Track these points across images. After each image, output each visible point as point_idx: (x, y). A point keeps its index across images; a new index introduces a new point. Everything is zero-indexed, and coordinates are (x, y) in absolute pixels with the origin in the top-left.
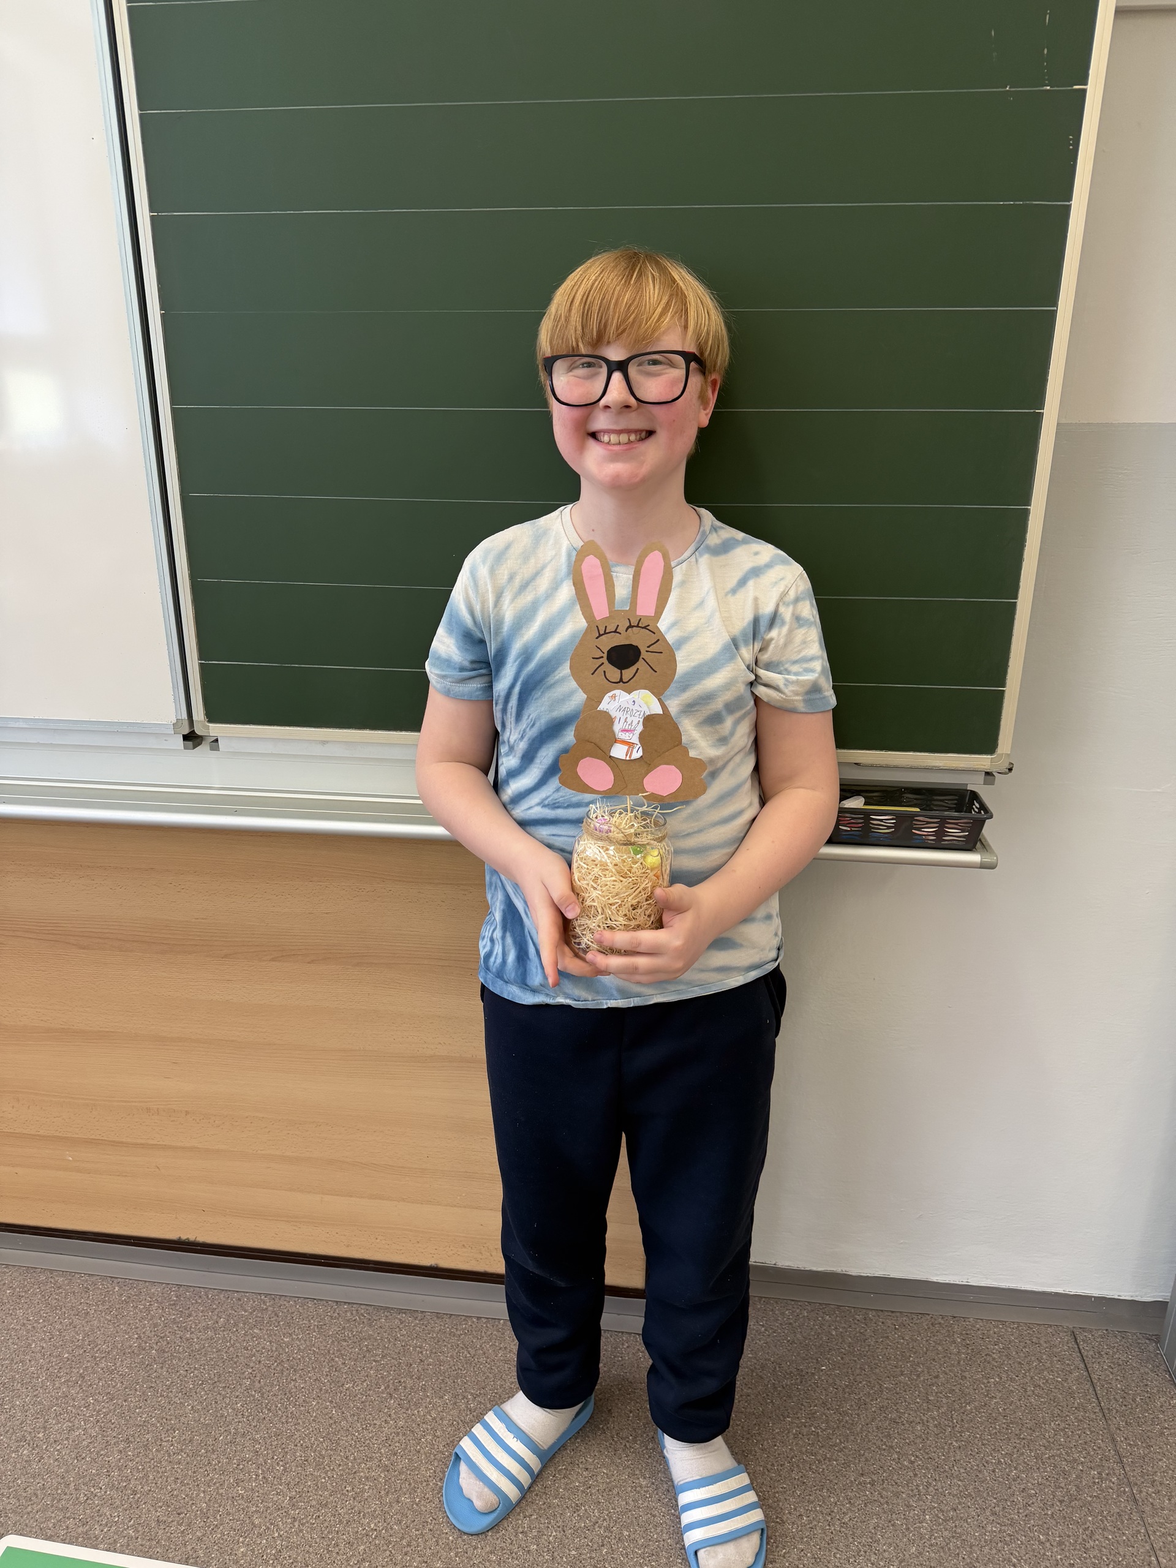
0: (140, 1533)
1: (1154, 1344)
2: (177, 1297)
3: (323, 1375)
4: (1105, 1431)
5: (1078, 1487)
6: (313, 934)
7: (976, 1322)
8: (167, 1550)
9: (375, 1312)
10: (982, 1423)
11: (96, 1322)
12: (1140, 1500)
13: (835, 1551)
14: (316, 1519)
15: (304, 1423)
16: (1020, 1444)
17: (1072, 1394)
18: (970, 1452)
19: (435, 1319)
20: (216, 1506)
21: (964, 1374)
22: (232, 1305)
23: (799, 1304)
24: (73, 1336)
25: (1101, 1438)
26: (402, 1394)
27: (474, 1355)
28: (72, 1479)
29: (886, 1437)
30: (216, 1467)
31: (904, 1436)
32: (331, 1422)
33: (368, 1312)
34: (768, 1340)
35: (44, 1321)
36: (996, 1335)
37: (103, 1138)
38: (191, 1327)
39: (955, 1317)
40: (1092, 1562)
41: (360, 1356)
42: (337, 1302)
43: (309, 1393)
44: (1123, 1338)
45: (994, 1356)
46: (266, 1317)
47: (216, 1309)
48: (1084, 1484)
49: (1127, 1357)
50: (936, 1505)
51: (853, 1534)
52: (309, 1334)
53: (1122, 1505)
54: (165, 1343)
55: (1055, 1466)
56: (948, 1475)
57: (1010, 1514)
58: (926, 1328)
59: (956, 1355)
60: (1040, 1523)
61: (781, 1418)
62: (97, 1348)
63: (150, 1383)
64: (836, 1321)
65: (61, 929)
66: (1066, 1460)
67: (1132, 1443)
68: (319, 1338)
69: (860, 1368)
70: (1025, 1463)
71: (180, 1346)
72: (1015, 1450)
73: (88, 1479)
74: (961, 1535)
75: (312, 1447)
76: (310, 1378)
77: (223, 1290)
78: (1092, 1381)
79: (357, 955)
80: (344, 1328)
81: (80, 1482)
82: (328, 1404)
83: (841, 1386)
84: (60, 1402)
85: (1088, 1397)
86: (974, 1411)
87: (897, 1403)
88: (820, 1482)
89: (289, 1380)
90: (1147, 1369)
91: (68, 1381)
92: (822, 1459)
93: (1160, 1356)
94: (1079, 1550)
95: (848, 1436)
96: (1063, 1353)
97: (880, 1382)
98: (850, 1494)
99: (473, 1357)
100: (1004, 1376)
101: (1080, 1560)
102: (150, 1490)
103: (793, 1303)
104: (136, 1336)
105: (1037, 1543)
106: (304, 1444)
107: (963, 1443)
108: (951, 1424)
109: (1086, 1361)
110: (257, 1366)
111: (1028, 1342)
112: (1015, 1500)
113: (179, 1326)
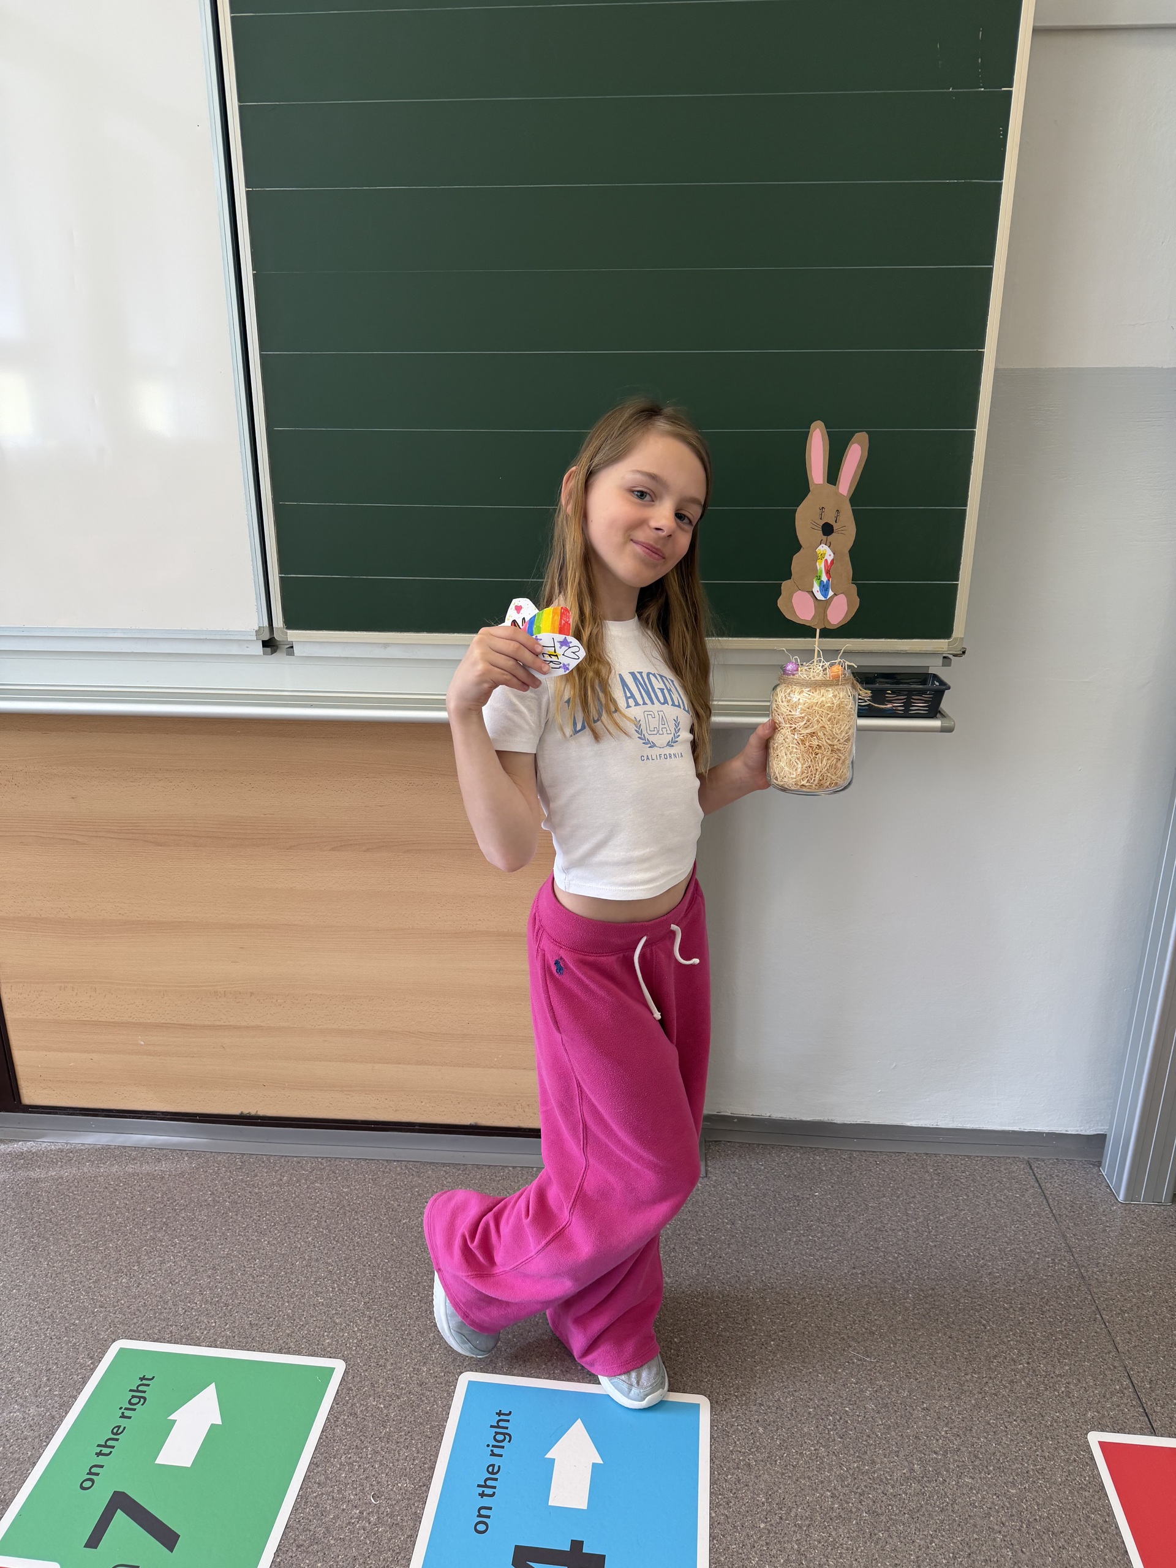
0: (236, 1333)
1: (1097, 1168)
2: (242, 1162)
3: (381, 1215)
4: (1057, 1230)
5: (1035, 1270)
6: (368, 825)
7: (945, 1157)
8: (262, 1344)
10: (953, 1228)
11: (171, 1184)
12: (1087, 1277)
13: (834, 1321)
14: (389, 1316)
15: (369, 1249)
16: (986, 1242)
17: (1028, 1206)
18: (944, 1249)
19: (476, 1169)
20: (300, 1311)
21: (936, 1194)
22: (293, 1167)
23: (793, 1148)
24: (152, 1195)
25: (1053, 1235)
28: (169, 1298)
29: (872, 1240)
30: (296, 1284)
32: (393, 1247)
34: (768, 1175)
35: (124, 1184)
36: (963, 1166)
37: (172, 1022)
38: (258, 1184)
39: (927, 1154)
40: (1048, 1321)
42: (387, 1161)
43: (371, 1228)
44: (1071, 1164)
45: (962, 1180)
46: (325, 1174)
47: (278, 1170)
48: (1040, 1267)
49: (1075, 1177)
52: (365, 1185)
53: (1072, 1281)
54: (237, 1197)
55: (1016, 1256)
57: (979, 1290)
59: (930, 1181)
60: (1005, 1295)
61: (784, 1231)
62: (176, 1203)
63: (228, 1227)
64: (825, 1160)
65: (139, 828)
66: (1024, 1251)
67: (1079, 1238)
68: (374, 1188)
69: (848, 1193)
70: (990, 1254)
71: (250, 1199)
72: (982, 1246)
73: (183, 1297)
74: (939, 1306)
75: (378, 1266)
76: (370, 1217)
77: (283, 1156)
78: (1045, 1196)
79: (407, 842)
80: (396, 1180)
81: (177, 1299)
82: (389, 1235)
83: (832, 1206)
84: (148, 1243)
85: (1042, 1207)
86: (946, 1220)
87: (881, 1217)
88: (819, 1274)
89: (352, 1219)
90: (1091, 1186)
91: (154, 1227)
93: (1101, 1176)
94: (1038, 1313)
96: (1020, 1176)
97: (866, 1202)
98: (844, 1282)
100: (971, 1195)
101: (1038, 1319)
102: (240, 1303)
103: (787, 1148)
104: (210, 1193)
105: (1002, 1309)
106: (372, 1265)
107: (938, 1243)
108: (927, 1230)
109: (1040, 1182)
110: (322, 1210)
111: (990, 1170)
113: (247, 1184)
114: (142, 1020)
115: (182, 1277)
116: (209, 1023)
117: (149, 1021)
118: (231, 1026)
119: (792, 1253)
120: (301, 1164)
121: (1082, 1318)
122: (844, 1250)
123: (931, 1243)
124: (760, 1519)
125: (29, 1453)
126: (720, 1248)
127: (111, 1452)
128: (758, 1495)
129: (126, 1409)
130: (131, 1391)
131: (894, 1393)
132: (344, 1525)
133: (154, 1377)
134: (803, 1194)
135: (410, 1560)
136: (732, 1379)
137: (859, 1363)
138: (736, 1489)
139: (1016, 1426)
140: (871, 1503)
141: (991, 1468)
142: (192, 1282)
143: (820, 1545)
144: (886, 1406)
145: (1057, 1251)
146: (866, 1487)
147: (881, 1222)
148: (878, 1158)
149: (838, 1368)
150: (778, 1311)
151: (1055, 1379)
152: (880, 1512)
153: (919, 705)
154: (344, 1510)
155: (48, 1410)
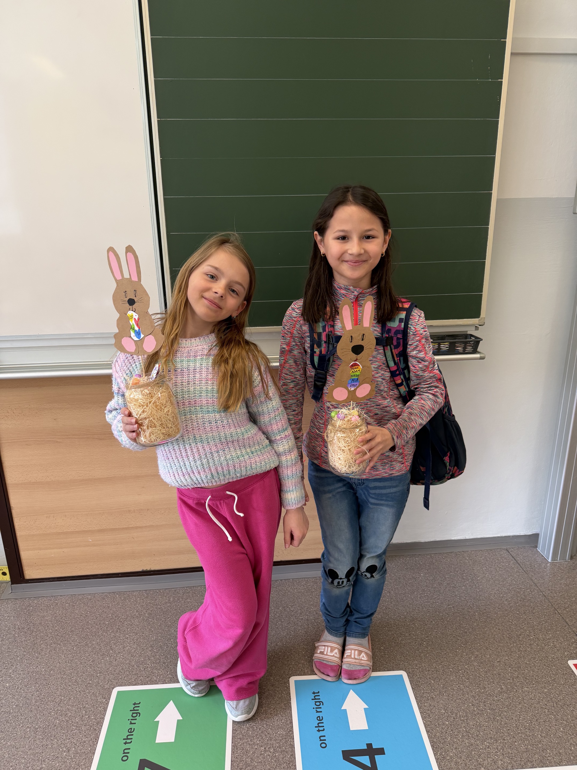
2: (147, 594)
4: (528, 577)
5: (525, 596)
11: (114, 609)
12: (546, 596)
17: (513, 568)
18: (484, 592)
21: (473, 568)
25: (527, 580)
28: (134, 664)
35: (90, 612)
36: (480, 555)
37: (106, 528)
40: (537, 617)
44: (524, 548)
45: (482, 561)
47: (166, 596)
48: (526, 594)
49: (528, 554)
53: (541, 598)
55: (515, 591)
59: (468, 563)
61: (413, 593)
62: (120, 618)
63: (151, 626)
67: (538, 579)
69: (435, 573)
70: (504, 592)
71: (157, 611)
72: (499, 588)
77: (166, 589)
78: (518, 564)
81: (138, 664)
83: (430, 579)
84: (113, 639)
85: (519, 568)
86: (481, 579)
88: (435, 610)
90: (536, 557)
91: (113, 631)
93: (539, 552)
94: (531, 614)
96: (506, 556)
97: (444, 576)
98: (447, 612)
101: (533, 616)
104: (136, 611)
105: (517, 614)
107: (481, 589)
108: (474, 584)
109: (514, 558)
111: (492, 555)
114: (90, 529)
115: (136, 653)
116: (126, 527)
117: (94, 529)
118: (137, 527)
119: (420, 602)
120: (177, 591)
121: (550, 613)
122: (442, 598)
123: (478, 590)
124: (445, 720)
125: (89, 749)
126: (388, 605)
127: (131, 741)
128: (441, 710)
129: (131, 720)
130: (131, 711)
131: (483, 657)
132: (259, 756)
133: (140, 703)
134: (416, 576)
135: (295, 766)
136: (412, 661)
137: (464, 646)
138: (431, 709)
139: (538, 663)
140: (490, 705)
141: (534, 682)
142: (143, 655)
143: (474, 727)
144: (482, 663)
145: (531, 586)
146: (485, 699)
147: (454, 584)
148: (443, 556)
149: (456, 650)
150: (423, 629)
151: (548, 641)
152: (494, 708)
153: (469, 349)
154: (256, 749)
155: (91, 727)
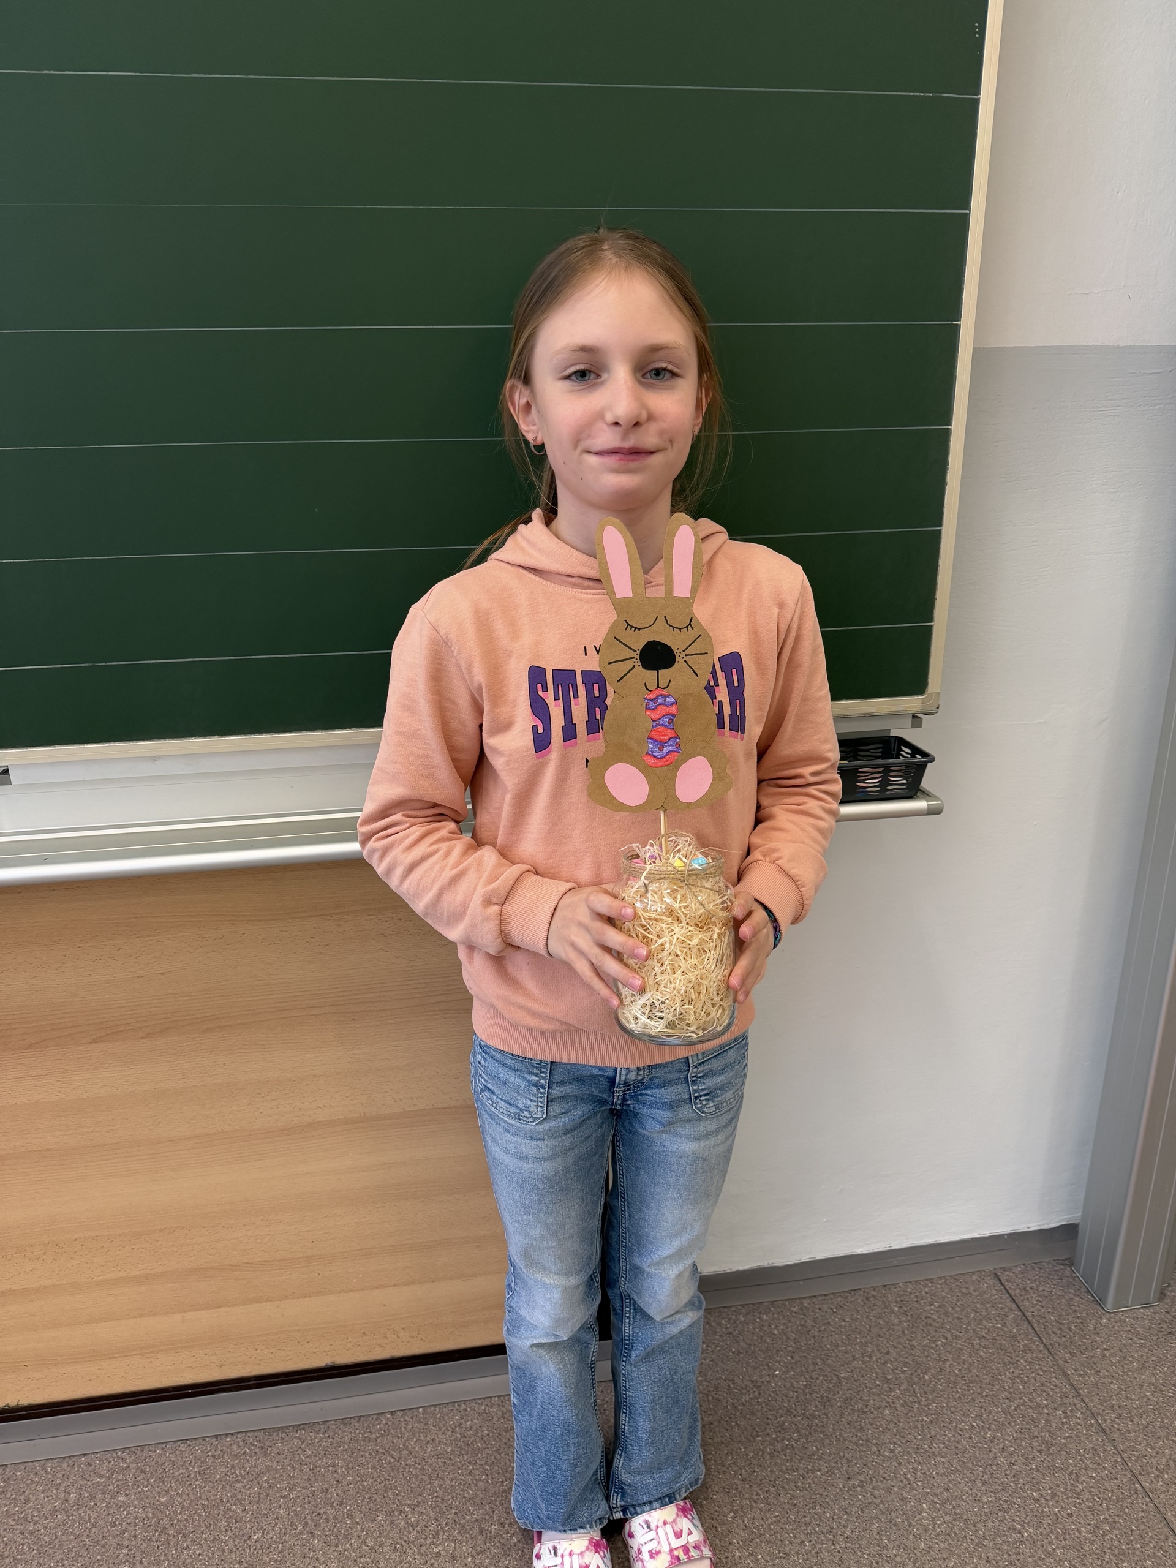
1: (1068, 1269)
3: (221, 1532)
6: (145, 1002)
7: (906, 1286)
9: (267, 1437)
10: (944, 1391)
12: (1107, 1429)
16: (985, 1402)
17: (1014, 1338)
19: (342, 1426)
21: (911, 1343)
22: (82, 1474)
23: (734, 1309)
25: (1054, 1375)
26: (326, 1529)
27: (400, 1458)
29: (859, 1430)
31: (876, 1425)
33: (258, 1439)
34: (713, 1357)
36: (928, 1295)
39: (885, 1286)
40: (1087, 1507)
41: (262, 1496)
42: (216, 1436)
43: (210, 1559)
44: (1041, 1269)
46: (130, 1478)
50: (929, 1490)
51: (860, 1547)
52: (190, 1485)
56: (930, 1455)
57: (999, 1478)
58: (862, 1303)
59: (898, 1325)
60: (1029, 1479)
64: (774, 1319)
66: (1030, 1407)
68: (205, 1487)
74: (961, 1515)
76: (205, 1540)
77: (64, 1458)
78: (1028, 1320)
79: (206, 1018)
80: (233, 1466)
83: (799, 1388)
87: (859, 1391)
89: (179, 1549)
90: (1070, 1295)
92: (805, 1473)
95: (823, 1440)
99: (398, 1461)
100: (949, 1335)
103: (726, 1310)
110: (133, 1543)
111: (959, 1294)
112: (999, 1462)
113: (16, 1518)
120: (93, 1467)
121: (1122, 1493)
123: (926, 1419)
134: (761, 1376)
145: (1064, 1399)
147: (861, 1399)
148: (832, 1303)
153: (897, 785)
